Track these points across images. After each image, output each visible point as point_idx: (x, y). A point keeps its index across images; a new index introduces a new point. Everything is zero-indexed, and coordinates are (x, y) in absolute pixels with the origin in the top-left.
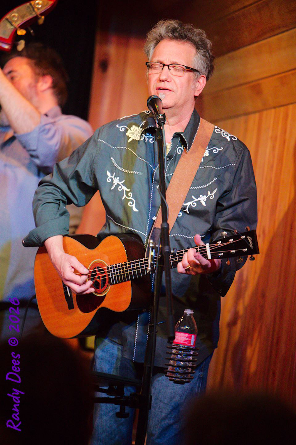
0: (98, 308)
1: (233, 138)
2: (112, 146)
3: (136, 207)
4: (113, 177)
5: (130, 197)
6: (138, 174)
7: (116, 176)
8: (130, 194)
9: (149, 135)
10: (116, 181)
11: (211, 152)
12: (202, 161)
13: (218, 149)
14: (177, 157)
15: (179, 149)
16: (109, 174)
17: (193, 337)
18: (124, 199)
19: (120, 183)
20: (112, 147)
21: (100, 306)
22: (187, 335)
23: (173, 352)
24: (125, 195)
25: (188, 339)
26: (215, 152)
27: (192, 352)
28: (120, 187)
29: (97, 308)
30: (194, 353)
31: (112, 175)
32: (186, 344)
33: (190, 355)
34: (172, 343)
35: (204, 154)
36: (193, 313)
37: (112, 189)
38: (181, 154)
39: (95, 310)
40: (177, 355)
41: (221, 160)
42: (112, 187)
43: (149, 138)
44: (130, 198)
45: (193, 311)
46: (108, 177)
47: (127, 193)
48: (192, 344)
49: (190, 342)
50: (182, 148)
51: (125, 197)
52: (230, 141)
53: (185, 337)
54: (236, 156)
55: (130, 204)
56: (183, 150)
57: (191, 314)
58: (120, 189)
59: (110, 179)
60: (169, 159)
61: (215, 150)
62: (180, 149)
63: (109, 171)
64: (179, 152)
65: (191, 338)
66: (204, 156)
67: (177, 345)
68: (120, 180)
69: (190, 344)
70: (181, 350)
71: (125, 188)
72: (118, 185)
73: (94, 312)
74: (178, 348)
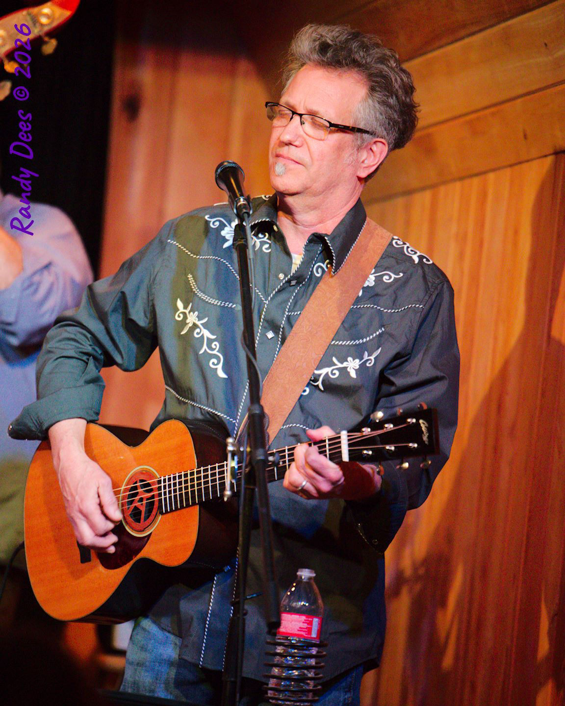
0: (135, 560)
1: (424, 260)
2: (192, 253)
3: (225, 369)
4: (187, 311)
5: (213, 350)
6: (235, 307)
7: (192, 310)
8: (216, 345)
9: (263, 238)
10: (192, 318)
11: (379, 280)
12: (360, 294)
13: (393, 276)
14: (314, 280)
15: (319, 268)
16: (180, 304)
17: (316, 621)
18: (203, 353)
19: (199, 323)
20: (192, 255)
21: (139, 557)
22: (303, 618)
23: (278, 651)
24: (205, 347)
25: (305, 626)
26: (386, 279)
27: (314, 651)
28: (198, 330)
29: (132, 559)
30: (318, 652)
31: (185, 308)
32: (302, 636)
33: (311, 656)
34: (275, 635)
35: (364, 282)
36: (314, 575)
37: (182, 333)
38: (321, 277)
39: (128, 564)
40: (286, 657)
41: (396, 297)
42: (183, 329)
43: (262, 243)
44: (215, 352)
45: (315, 573)
46: (178, 310)
47: (210, 341)
48: (314, 635)
49: (309, 630)
50: (324, 266)
51: (205, 350)
52: (418, 264)
53: (299, 622)
54: (427, 292)
55: (213, 363)
56: (326, 270)
57: (310, 578)
58: (198, 334)
59: (182, 316)
60: (296, 283)
61: (387, 277)
62: (319, 266)
63: (181, 300)
64: (318, 273)
65: (311, 623)
66: (365, 285)
67: (287, 639)
68: (200, 318)
69: (311, 635)
70: (293, 646)
71: (207, 334)
72: (195, 326)
73: (127, 568)
74: (286, 642)
